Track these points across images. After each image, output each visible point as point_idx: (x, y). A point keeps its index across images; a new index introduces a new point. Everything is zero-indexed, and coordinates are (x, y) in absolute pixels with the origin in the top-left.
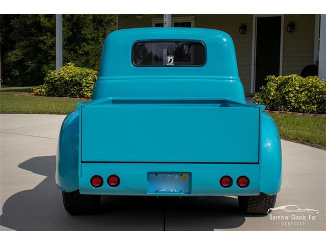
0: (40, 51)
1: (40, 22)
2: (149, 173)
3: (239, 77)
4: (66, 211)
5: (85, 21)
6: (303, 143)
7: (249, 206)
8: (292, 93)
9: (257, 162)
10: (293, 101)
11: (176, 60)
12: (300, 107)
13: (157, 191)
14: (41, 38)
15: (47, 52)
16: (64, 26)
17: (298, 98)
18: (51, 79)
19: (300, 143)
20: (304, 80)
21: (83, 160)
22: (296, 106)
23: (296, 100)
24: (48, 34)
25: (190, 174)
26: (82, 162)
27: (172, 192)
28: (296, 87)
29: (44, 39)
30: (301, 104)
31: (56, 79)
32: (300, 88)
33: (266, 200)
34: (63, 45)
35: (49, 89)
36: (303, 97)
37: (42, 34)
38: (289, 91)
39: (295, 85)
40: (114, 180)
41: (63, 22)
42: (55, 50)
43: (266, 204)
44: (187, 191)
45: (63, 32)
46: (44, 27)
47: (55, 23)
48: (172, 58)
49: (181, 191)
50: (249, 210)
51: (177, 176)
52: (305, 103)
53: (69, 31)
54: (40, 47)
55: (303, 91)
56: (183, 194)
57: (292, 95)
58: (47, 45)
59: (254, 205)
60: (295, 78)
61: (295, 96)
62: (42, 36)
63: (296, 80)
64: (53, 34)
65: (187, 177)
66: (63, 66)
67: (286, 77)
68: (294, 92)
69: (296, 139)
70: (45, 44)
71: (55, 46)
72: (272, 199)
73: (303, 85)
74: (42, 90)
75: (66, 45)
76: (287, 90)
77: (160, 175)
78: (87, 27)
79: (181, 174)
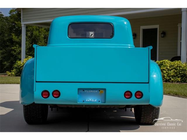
0: (12, 55)
1: (12, 38)
2: (79, 89)
3: (134, 45)
4: (26, 122)
5: (40, 38)
6: (173, 96)
7: (142, 118)
8: (165, 71)
9: (148, 82)
10: (166, 75)
11: (95, 34)
12: (170, 79)
13: (84, 101)
14: (13, 48)
15: (16, 56)
16: (26, 41)
17: (169, 73)
18: (18, 66)
19: (172, 95)
20: (172, 63)
21: (37, 81)
22: (168, 78)
23: (167, 75)
24: (17, 45)
25: (105, 90)
26: (36, 82)
27: (93, 102)
28: (167, 67)
29: (15, 49)
30: (171, 77)
31: (21, 66)
32: (170, 67)
33: (153, 113)
34: (26, 52)
35: (17, 72)
36: (172, 73)
37: (14, 46)
38: (163, 70)
39: (167, 65)
40: (57, 94)
41: (26, 38)
42: (21, 55)
43: (153, 116)
44: (103, 101)
45: (26, 44)
46: (15, 42)
47: (21, 39)
48: (93, 33)
49: (99, 101)
50: (142, 121)
51: (96, 91)
52: (173, 76)
53: (30, 44)
54: (12, 53)
55: (172, 69)
56: (100, 103)
57: (165, 72)
58: (16, 52)
59: (145, 117)
60: (167, 62)
61: (167, 72)
62: (13, 47)
63: (168, 63)
64: (20, 45)
65: (103, 92)
66: (26, 58)
67: (161, 61)
68: (166, 70)
69: (168, 94)
70: (15, 51)
71: (21, 53)
72: (156, 113)
73: (172, 66)
74: (13, 73)
75: (28, 52)
76: (162, 69)
77: (86, 91)
78: (40, 41)
79: (99, 90)
